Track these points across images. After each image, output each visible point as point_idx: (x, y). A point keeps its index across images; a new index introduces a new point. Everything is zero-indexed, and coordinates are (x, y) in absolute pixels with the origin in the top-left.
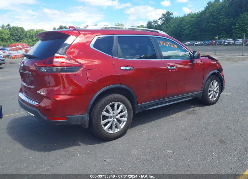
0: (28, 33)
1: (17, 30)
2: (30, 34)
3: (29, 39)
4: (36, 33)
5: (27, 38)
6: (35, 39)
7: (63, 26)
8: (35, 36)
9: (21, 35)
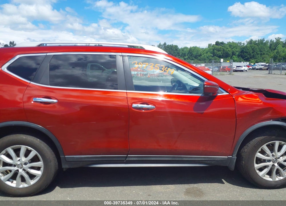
0: (181, 51)
1: (171, 49)
2: (183, 52)
3: (181, 57)
4: (189, 51)
5: (180, 57)
6: (187, 57)
7: (220, 42)
8: (188, 53)
9: (174, 53)
